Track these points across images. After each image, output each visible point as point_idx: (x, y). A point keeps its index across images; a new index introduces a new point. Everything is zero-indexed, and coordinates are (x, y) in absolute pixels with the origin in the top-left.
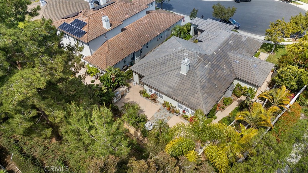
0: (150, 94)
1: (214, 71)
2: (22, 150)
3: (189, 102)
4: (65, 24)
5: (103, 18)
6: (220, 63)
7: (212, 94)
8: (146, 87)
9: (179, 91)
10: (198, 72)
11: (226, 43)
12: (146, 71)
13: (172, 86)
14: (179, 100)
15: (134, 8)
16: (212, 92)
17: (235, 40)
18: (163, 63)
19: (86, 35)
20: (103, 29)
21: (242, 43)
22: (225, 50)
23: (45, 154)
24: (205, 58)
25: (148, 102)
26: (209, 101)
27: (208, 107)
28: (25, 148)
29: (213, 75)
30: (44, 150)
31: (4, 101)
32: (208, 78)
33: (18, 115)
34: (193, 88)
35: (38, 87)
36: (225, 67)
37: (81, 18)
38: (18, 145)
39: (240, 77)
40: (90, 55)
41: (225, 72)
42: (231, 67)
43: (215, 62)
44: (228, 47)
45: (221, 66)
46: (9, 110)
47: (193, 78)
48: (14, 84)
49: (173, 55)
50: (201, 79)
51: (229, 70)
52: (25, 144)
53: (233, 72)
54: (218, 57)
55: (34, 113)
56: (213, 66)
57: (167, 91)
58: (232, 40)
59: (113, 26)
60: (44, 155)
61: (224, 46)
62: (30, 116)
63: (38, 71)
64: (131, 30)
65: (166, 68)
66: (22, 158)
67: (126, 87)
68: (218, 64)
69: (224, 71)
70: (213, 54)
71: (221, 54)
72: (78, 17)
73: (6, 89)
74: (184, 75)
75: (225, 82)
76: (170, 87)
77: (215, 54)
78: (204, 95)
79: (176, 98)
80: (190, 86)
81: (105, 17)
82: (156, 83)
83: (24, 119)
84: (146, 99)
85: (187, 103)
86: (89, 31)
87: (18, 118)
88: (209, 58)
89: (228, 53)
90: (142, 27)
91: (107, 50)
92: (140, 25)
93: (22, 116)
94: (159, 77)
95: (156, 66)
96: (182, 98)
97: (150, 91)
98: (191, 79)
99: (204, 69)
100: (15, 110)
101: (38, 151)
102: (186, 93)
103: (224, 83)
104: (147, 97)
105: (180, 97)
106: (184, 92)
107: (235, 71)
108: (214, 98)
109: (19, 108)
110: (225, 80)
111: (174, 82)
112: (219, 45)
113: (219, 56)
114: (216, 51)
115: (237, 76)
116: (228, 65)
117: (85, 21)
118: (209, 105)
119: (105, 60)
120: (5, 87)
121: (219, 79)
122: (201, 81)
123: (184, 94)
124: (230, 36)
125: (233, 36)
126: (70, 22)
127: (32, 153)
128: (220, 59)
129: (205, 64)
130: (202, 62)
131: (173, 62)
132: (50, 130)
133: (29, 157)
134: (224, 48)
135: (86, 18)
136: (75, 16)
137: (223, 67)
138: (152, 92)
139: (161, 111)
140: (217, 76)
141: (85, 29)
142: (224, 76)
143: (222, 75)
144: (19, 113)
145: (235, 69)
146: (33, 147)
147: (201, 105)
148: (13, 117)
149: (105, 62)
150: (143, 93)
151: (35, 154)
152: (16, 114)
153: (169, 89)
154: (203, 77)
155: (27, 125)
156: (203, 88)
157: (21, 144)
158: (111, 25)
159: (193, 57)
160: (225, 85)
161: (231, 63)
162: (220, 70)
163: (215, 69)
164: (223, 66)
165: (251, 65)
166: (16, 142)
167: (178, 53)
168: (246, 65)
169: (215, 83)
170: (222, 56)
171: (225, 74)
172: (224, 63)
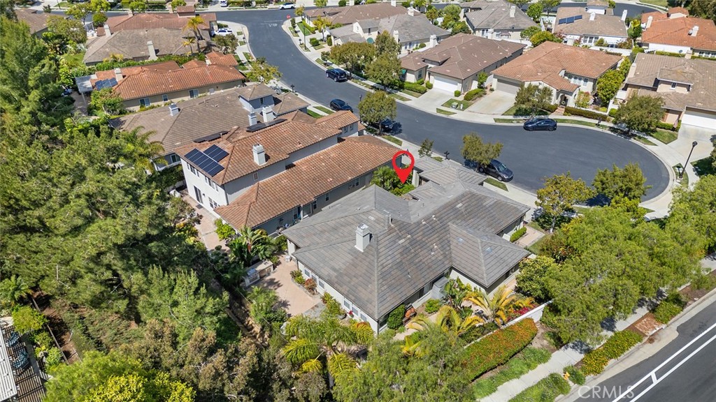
0: (306, 277)
1: (413, 251)
2: (87, 329)
3: (356, 297)
4: (195, 150)
5: (254, 147)
6: (429, 240)
7: (398, 288)
8: (301, 267)
9: (345, 278)
10: (384, 249)
11: (451, 206)
12: (305, 239)
13: (337, 267)
14: (343, 291)
15: (315, 133)
16: (398, 285)
17: (469, 203)
18: (335, 229)
19: (223, 172)
20: (252, 164)
21: (484, 208)
22: (446, 217)
23: (116, 340)
24: (401, 228)
25: (302, 291)
26: (388, 299)
27: (383, 307)
28: (91, 329)
29: (409, 257)
30: (116, 335)
31: (75, 255)
32: (398, 261)
33: (89, 274)
34: (368, 275)
35: (115, 242)
36: (436, 247)
37: (223, 144)
38: (83, 323)
39: (458, 267)
40: (226, 204)
41: (434, 255)
42: (448, 248)
43: (418, 236)
44: (451, 214)
45: (428, 245)
46: (79, 267)
47: (372, 258)
48: (89, 236)
49: (352, 217)
50: (384, 261)
51: (442, 253)
52: (92, 323)
53: (448, 257)
54: (428, 229)
55: (108, 275)
56: (413, 242)
57: (329, 275)
58: (464, 202)
59: (271, 161)
60: (114, 341)
61: (445, 210)
62: (103, 278)
63: (120, 223)
64: (304, 168)
65: (338, 237)
66: (83, 338)
67: (270, 263)
68: (424, 239)
69: (433, 253)
70: (419, 223)
71: (436, 224)
72: (219, 142)
73: (80, 240)
74: (360, 252)
75: (428, 271)
76: (334, 270)
77: (424, 223)
78: (383, 289)
79: (339, 287)
80: (364, 271)
81: (258, 146)
82: (315, 260)
83: (94, 280)
84: (299, 286)
85: (353, 298)
86: (230, 166)
87: (87, 278)
88: (411, 228)
89: (449, 223)
90: (323, 164)
91: (254, 200)
92: (323, 160)
93: (93, 276)
94: (322, 251)
95: (323, 232)
96: (348, 289)
97: (307, 273)
98: (368, 260)
99: (394, 246)
100: (87, 268)
101: (107, 335)
102: (357, 281)
103: (425, 273)
104: (302, 282)
105: (345, 287)
106: (354, 279)
107: (453, 255)
108: (400, 296)
109: (91, 265)
110: (430, 267)
111: (341, 260)
112: (436, 208)
113: (430, 227)
114: (428, 219)
115: (454, 264)
116: (444, 243)
117: (226, 150)
118: (387, 305)
119: (246, 214)
120: (80, 238)
121: (418, 265)
122: (384, 265)
123: (352, 283)
124: (463, 196)
125: (469, 195)
126: (203, 148)
127: (99, 336)
128: (431, 231)
129: (400, 238)
130: (394, 234)
131: (351, 229)
132: (126, 301)
133: (92, 339)
134: (444, 215)
135: (230, 145)
136: (214, 140)
137: (431, 247)
138: (309, 276)
139: (316, 309)
140: (417, 261)
141: (223, 163)
142: (429, 261)
143: (426, 259)
144: (91, 272)
145: (454, 252)
146: (102, 329)
147: (373, 303)
148: (81, 277)
149: (245, 218)
150: (296, 275)
151: (102, 338)
152: (87, 273)
153: (332, 273)
154: (389, 258)
155: (97, 289)
156: (383, 276)
157: (87, 323)
158: (267, 158)
159: (382, 224)
160: (427, 276)
161: (449, 242)
162: (425, 251)
163: (417, 248)
164: (432, 244)
165: (480, 248)
166: (81, 319)
167: (361, 215)
168: (472, 247)
169: (409, 270)
170: (437, 227)
171: (433, 258)
172: (437, 239)
